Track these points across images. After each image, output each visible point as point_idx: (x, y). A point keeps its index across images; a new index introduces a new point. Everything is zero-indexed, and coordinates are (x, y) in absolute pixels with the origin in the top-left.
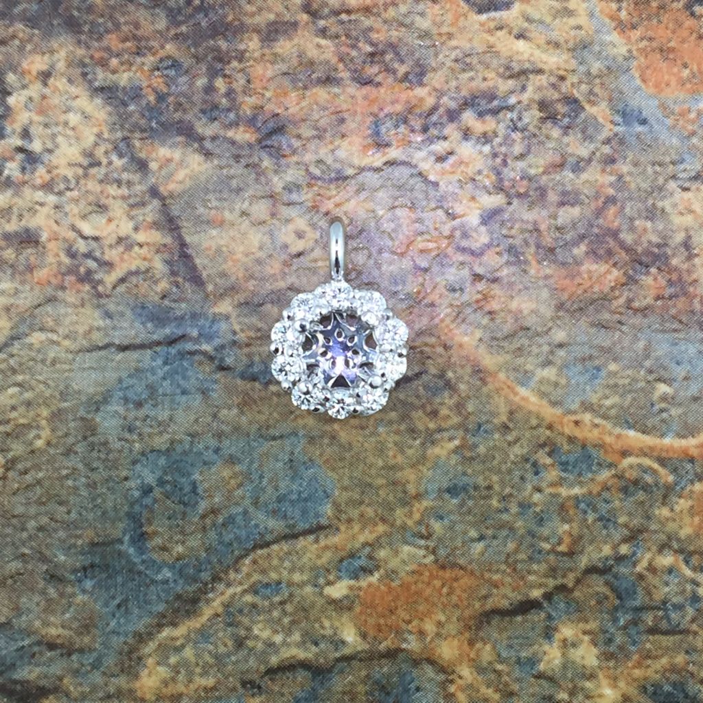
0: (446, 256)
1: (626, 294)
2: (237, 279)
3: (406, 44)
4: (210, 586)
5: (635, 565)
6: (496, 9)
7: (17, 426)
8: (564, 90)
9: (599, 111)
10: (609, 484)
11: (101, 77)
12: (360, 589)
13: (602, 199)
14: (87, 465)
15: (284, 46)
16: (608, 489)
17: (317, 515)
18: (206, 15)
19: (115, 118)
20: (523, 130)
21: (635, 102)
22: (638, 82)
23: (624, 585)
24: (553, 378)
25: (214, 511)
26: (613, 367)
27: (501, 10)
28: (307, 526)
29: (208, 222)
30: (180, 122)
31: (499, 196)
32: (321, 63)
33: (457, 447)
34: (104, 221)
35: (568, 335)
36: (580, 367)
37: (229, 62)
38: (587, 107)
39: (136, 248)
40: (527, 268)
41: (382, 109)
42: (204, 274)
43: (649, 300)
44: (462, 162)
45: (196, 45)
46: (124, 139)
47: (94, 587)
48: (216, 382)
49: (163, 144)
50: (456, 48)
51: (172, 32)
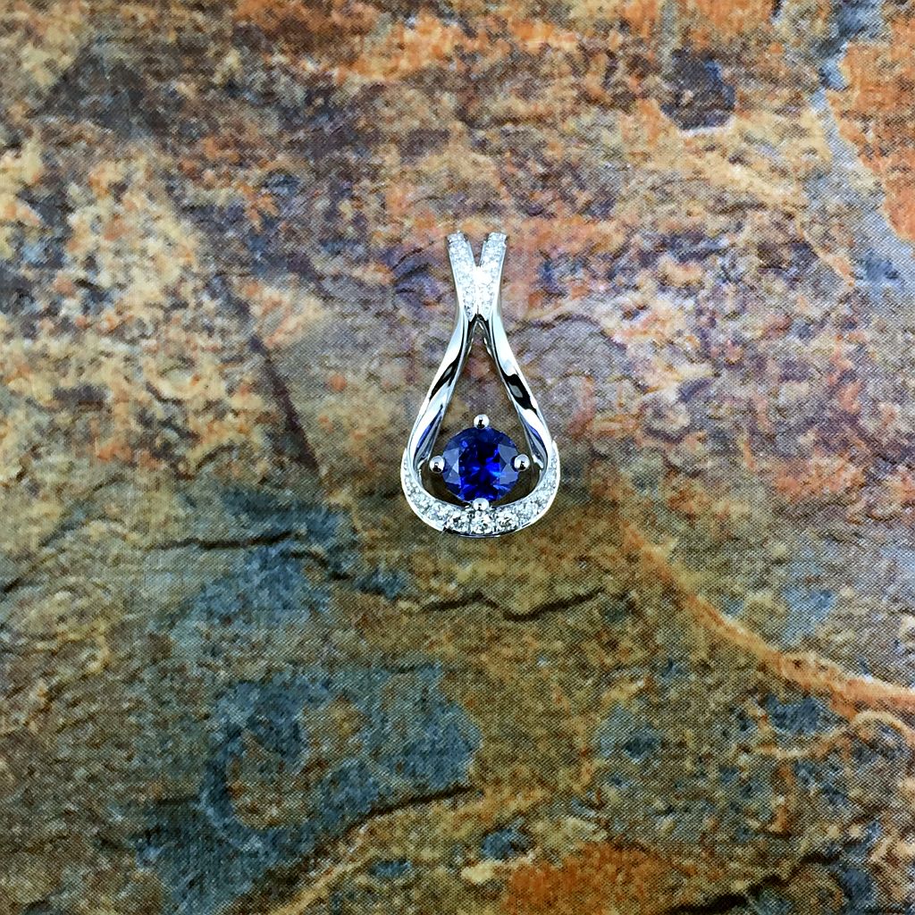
0: (633, 441)
1: (865, 498)
2: (361, 460)
3: (589, 166)
4: (313, 861)
5: (869, 852)
6: (706, 124)
7: (66, 643)
8: (791, 231)
9: (836, 259)
10: (839, 745)
11: (192, 193)
12: (508, 872)
13: (838, 373)
14: (156, 697)
15: (431, 162)
16: (836, 751)
17: (456, 773)
18: (331, 119)
19: (207, 247)
20: (738, 280)
21: (883, 250)
22: (888, 224)
23: (855, 879)
24: (769, 604)
25: (320, 763)
26: (846, 592)
27: (712, 125)
28: (442, 787)
29: (325, 386)
30: (292, 254)
31: (704, 365)
32: (477, 187)
33: (641, 691)
34: (189, 379)
35: (790, 548)
36: (803, 591)
37: (358, 180)
38: (821, 254)
39: (230, 416)
40: (738, 460)
41: (555, 248)
42: (318, 453)
43: (895, 507)
44: (656, 320)
45: (316, 156)
46: (220, 274)
47: (159, 858)
48: (329, 594)
49: (270, 281)
50: (653, 172)
51: (286, 139)
